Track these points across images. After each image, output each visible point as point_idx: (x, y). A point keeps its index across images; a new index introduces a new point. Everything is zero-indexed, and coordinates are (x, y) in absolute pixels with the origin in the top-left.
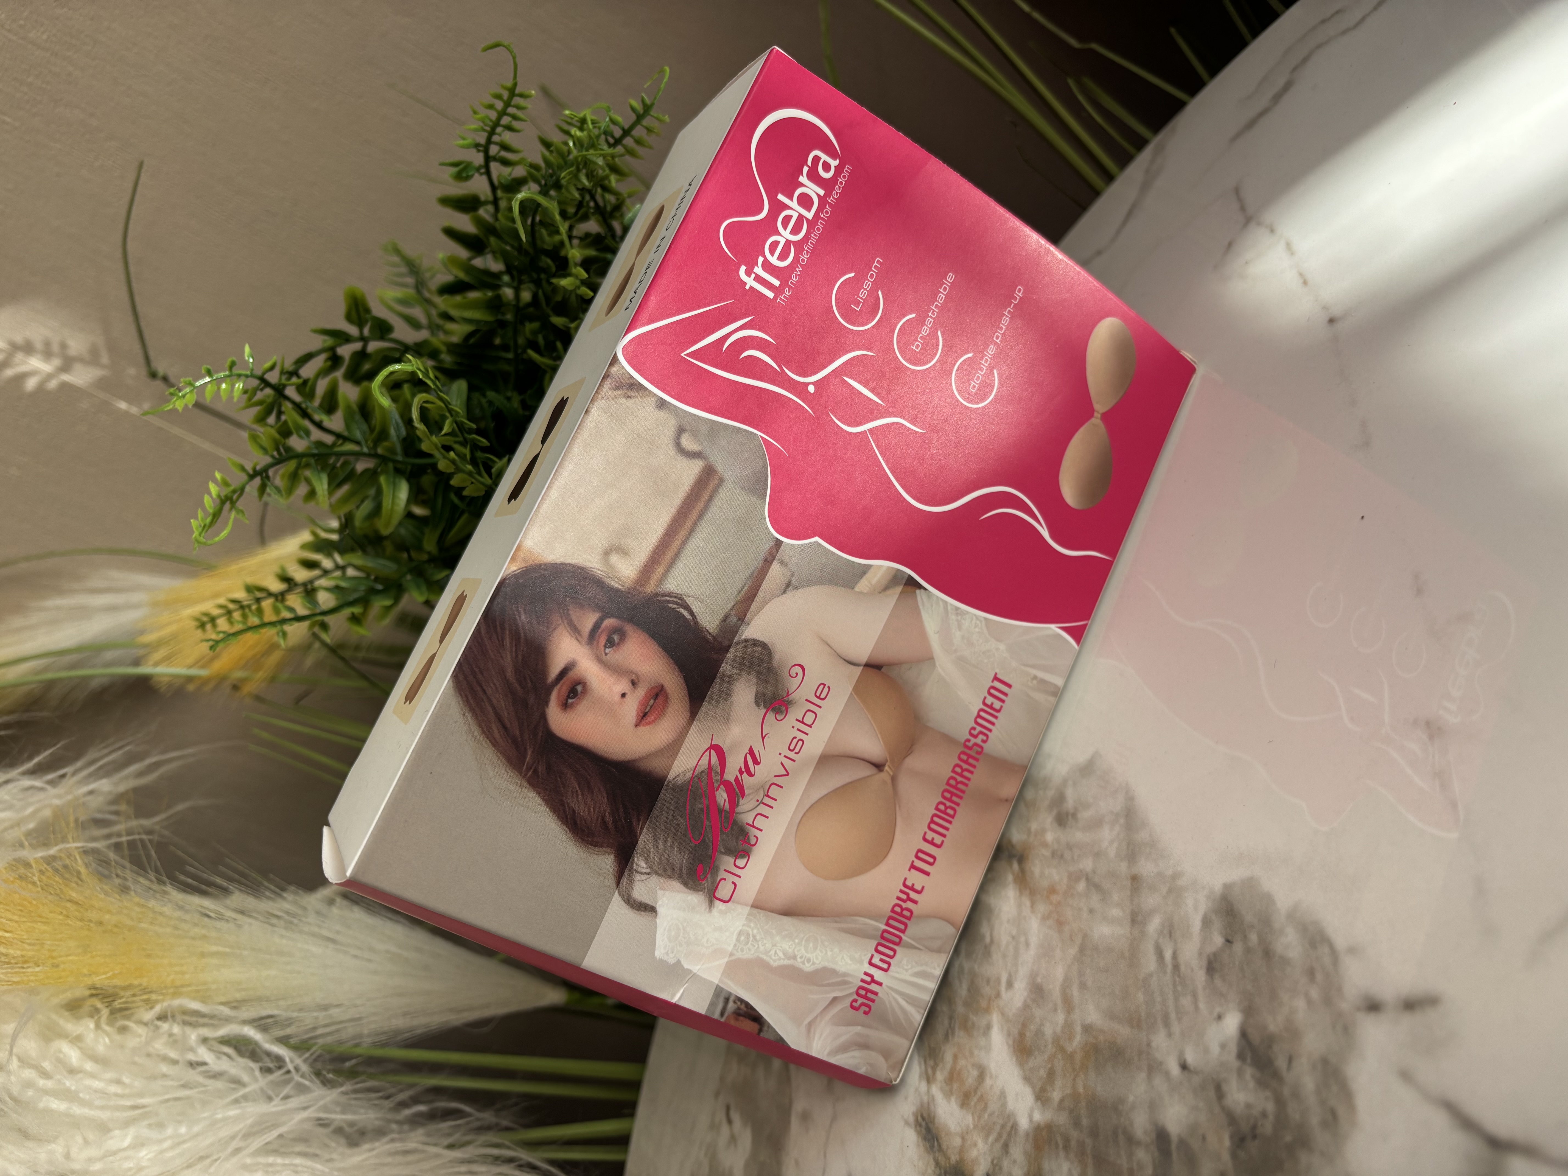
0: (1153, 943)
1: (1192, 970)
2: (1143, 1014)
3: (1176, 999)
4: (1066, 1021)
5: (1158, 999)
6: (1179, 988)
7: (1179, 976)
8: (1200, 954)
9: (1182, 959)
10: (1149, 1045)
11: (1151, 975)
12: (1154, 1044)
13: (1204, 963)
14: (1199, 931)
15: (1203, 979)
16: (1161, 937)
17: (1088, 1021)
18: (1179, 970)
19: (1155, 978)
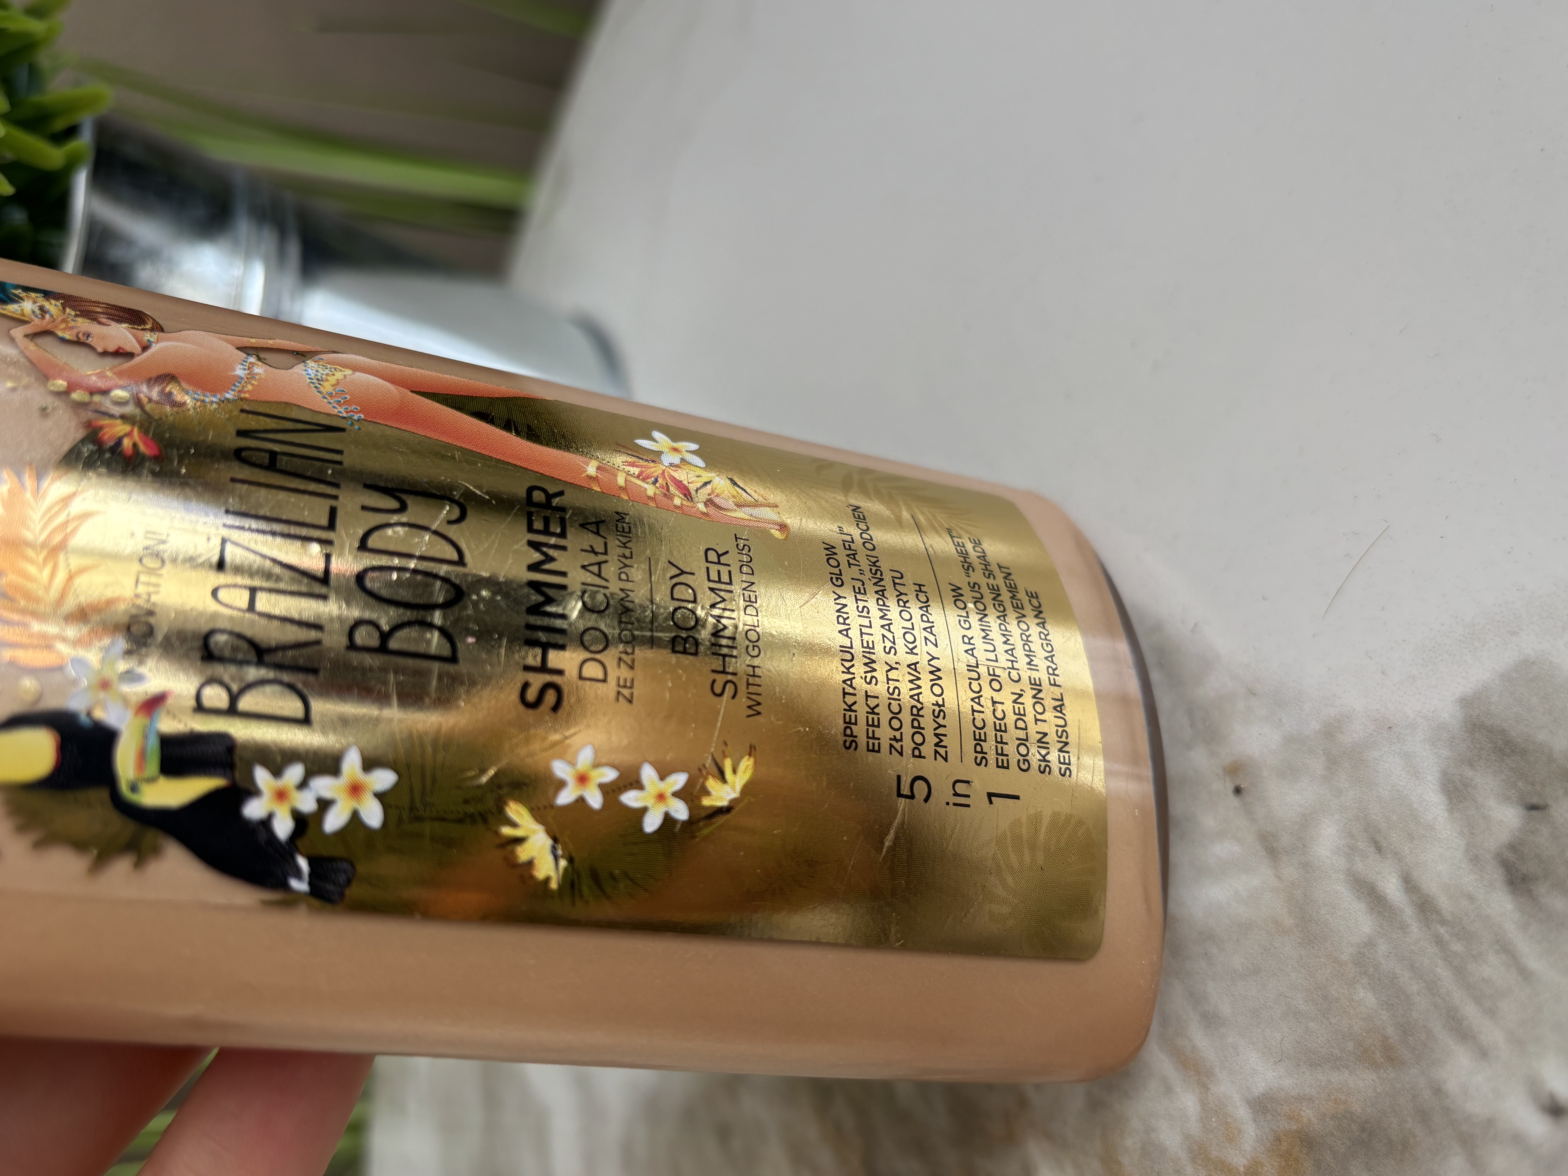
0: (1342, 877)
1: (1471, 898)
2: (1390, 1031)
3: (1460, 972)
4: (1203, 1103)
5: (1414, 987)
6: (1457, 947)
7: (1443, 922)
8: (1475, 860)
9: (1431, 885)
10: (1438, 1091)
11: (1370, 943)
12: (1452, 1086)
13: (1496, 875)
14: (1446, 814)
15: (1509, 906)
16: (1357, 859)
17: (1259, 1086)
18: (1438, 912)
19: (1383, 947)
